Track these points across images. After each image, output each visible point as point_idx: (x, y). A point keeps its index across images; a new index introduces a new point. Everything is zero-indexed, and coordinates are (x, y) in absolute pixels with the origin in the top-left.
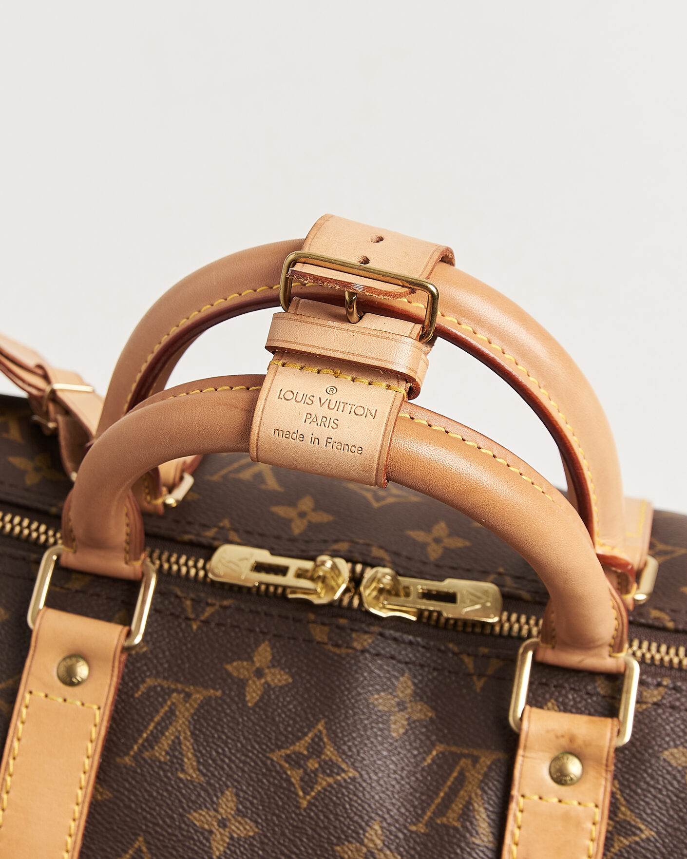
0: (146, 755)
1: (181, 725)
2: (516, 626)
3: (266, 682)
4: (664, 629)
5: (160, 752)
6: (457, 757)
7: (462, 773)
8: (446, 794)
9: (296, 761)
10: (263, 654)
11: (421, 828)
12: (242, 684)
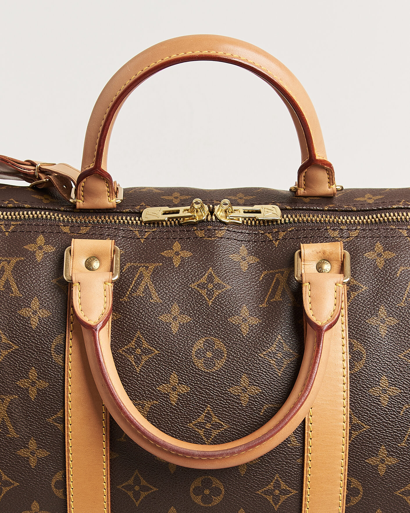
0: (134, 295)
1: (147, 280)
2: (287, 219)
3: (181, 257)
4: (352, 211)
5: (140, 292)
6: (273, 275)
7: (277, 280)
8: (272, 290)
9: (202, 286)
10: (177, 246)
11: (264, 305)
12: (171, 259)
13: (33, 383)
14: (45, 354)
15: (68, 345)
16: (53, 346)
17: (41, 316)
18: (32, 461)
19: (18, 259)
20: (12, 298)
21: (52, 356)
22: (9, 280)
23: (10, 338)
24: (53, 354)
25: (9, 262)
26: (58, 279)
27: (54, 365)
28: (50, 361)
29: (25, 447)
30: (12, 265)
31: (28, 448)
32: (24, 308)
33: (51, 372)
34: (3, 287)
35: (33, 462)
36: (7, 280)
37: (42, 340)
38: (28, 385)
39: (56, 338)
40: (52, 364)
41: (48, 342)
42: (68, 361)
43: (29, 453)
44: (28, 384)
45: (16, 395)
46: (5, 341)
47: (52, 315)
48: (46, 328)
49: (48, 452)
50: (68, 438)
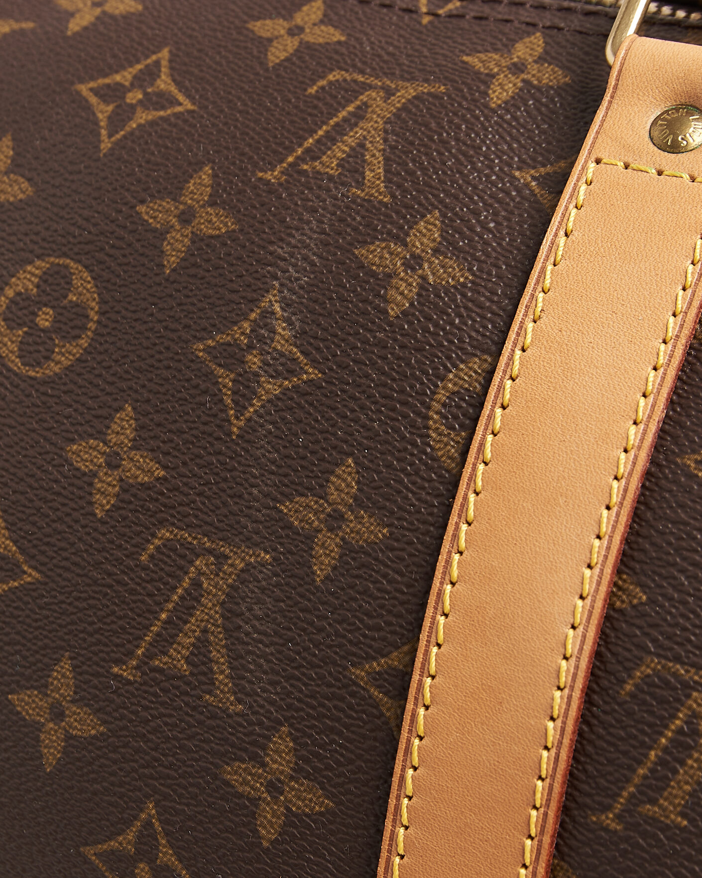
13: (335, 519)
14: (405, 416)
15: (496, 397)
16: (442, 396)
17: (431, 279)
18: (265, 817)
19: (425, 88)
20: (354, 202)
21: (428, 428)
22: (369, 145)
23: (301, 337)
24: (435, 422)
25: (389, 93)
26: (542, 169)
27: (426, 464)
28: (414, 444)
29: (254, 757)
30: (399, 102)
31: (264, 765)
32: (383, 240)
33: (407, 488)
34: (337, 165)
35: (270, 822)
36: (362, 145)
37: (408, 364)
38: (316, 523)
39: (462, 366)
40: (420, 460)
41: (427, 374)
42: (477, 458)
43: (261, 784)
44: (318, 519)
45: (267, 552)
46: (283, 346)
47: (472, 282)
48: (436, 325)
49: (328, 798)
50: (404, 761)
